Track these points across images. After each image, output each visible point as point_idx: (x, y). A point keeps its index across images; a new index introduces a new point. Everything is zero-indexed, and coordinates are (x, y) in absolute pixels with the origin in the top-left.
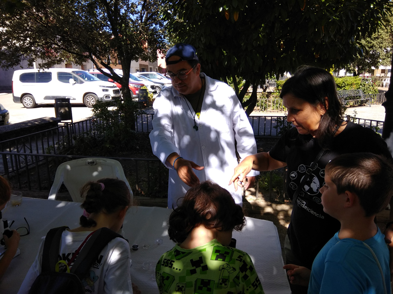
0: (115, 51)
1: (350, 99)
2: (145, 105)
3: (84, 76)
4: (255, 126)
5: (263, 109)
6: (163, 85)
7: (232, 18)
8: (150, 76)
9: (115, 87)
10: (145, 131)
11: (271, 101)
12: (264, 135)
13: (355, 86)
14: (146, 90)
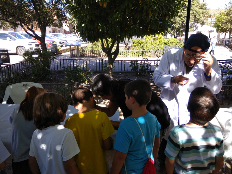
0: (36, 21)
2: (56, 53)
3: (16, 36)
4: (120, 65)
5: (125, 57)
6: (67, 41)
7: (103, 6)
8: (58, 36)
9: (36, 42)
10: (56, 69)
11: (130, 52)
12: (124, 71)
13: (174, 44)
14: (56, 44)
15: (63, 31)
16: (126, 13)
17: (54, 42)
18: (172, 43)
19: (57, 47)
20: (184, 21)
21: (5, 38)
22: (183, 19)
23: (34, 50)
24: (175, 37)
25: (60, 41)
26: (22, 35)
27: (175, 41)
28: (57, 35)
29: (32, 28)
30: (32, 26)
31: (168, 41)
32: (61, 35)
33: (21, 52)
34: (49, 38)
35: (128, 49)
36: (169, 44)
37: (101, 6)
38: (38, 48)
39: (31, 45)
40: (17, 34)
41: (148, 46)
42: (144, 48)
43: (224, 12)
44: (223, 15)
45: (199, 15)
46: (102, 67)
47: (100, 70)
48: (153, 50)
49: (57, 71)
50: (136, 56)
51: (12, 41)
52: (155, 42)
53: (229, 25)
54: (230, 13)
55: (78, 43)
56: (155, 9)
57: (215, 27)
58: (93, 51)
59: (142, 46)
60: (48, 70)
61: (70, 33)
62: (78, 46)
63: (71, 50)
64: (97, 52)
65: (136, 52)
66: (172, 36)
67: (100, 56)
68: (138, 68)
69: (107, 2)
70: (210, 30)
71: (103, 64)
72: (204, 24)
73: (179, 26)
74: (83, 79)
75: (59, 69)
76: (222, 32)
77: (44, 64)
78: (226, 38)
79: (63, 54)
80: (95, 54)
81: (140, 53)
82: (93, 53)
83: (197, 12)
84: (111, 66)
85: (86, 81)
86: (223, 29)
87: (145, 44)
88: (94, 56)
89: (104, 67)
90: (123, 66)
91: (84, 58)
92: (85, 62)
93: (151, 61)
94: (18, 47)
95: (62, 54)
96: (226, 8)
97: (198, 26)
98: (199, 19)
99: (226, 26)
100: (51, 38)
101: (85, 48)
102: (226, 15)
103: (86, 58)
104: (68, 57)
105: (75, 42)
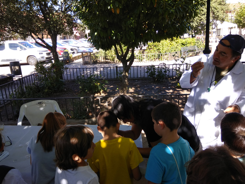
1: (190, 52)
2: (68, 61)
3: (26, 45)
4: (135, 71)
5: (140, 61)
6: (78, 47)
7: (116, 12)
8: (69, 42)
9: (47, 51)
10: (69, 79)
11: (145, 55)
12: (141, 77)
14: (67, 52)
15: (74, 36)
16: (141, 18)
17: (65, 49)
18: (191, 43)
19: (68, 54)
20: (202, 19)
21: (15, 49)
22: (201, 17)
23: (45, 59)
24: (193, 37)
25: (72, 47)
26: (32, 43)
27: (193, 41)
28: (68, 41)
29: (43, 38)
30: (42, 35)
31: (186, 42)
32: (72, 41)
33: (32, 61)
34: (60, 45)
35: (143, 52)
36: (187, 44)
37: (113, 12)
38: (49, 56)
39: (42, 53)
40: (27, 43)
41: (164, 48)
42: (160, 51)
45: (218, 12)
46: (117, 75)
47: (115, 78)
48: (170, 52)
49: (70, 81)
50: (152, 60)
51: (22, 50)
52: (172, 44)
55: (90, 49)
56: (172, 12)
57: (237, 23)
58: (106, 57)
59: (157, 48)
60: (61, 81)
61: (81, 38)
62: (90, 53)
63: (83, 57)
64: (110, 57)
65: (152, 56)
66: (189, 35)
67: (114, 61)
68: (155, 74)
69: (120, 8)
70: (230, 27)
71: (118, 71)
72: (224, 21)
73: (197, 24)
74: (98, 89)
75: (72, 78)
76: (244, 28)
77: (57, 76)
79: (76, 61)
80: (108, 59)
81: (156, 56)
82: (106, 59)
83: (216, 9)
84: (127, 74)
85: (102, 91)
87: (161, 47)
88: (108, 62)
89: (119, 75)
90: (139, 72)
91: (97, 66)
92: (99, 70)
93: (169, 65)
94: (28, 57)
95: (74, 62)
97: (217, 23)
98: (218, 16)
100: (62, 45)
101: (97, 54)
103: (99, 65)
104: (81, 64)
105: (87, 48)
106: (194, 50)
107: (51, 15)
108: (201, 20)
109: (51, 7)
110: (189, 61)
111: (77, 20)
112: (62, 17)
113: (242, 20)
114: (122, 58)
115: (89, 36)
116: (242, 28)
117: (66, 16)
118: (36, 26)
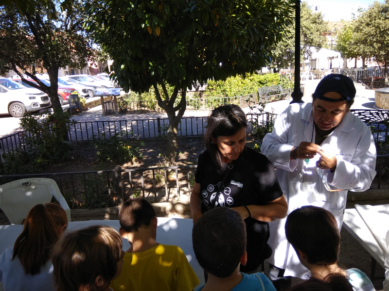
1: (272, 94)
2: (78, 110)
3: (7, 84)
4: (189, 125)
5: (197, 109)
6: (95, 87)
7: (154, 33)
8: (81, 79)
10: (79, 139)
11: (204, 100)
12: (197, 135)
13: (275, 82)
14: (77, 95)
15: (88, 68)
16: (194, 42)
17: (73, 90)
18: (272, 81)
19: (79, 99)
20: (288, 44)
22: (286, 42)
23: (39, 106)
24: (275, 71)
25: (84, 88)
26: (17, 82)
27: (276, 78)
28: (78, 77)
29: (35, 72)
30: (34, 69)
31: (265, 79)
32: (86, 77)
33: (17, 111)
34: (65, 84)
35: (200, 95)
36: (266, 83)
37: (150, 33)
38: (46, 102)
39: (34, 98)
40: (9, 81)
41: (232, 89)
42: (227, 93)
43: (351, 26)
44: (350, 31)
45: (311, 33)
46: (159, 131)
47: (156, 136)
48: (242, 95)
49: (82, 143)
52: (244, 82)
53: (362, 46)
54: (361, 27)
55: (115, 91)
56: (243, 35)
57: (339, 51)
58: (141, 102)
59: (223, 89)
60: (65, 144)
61: (101, 72)
62: (115, 96)
63: (103, 102)
64: (148, 103)
65: (215, 101)
66: (270, 69)
67: (154, 109)
69: (161, 27)
70: (331, 57)
71: (161, 126)
72: (320, 47)
73: (281, 53)
74: (128, 155)
75: (85, 139)
76: (351, 58)
77: (58, 135)
78: (357, 67)
79: (91, 110)
80: (144, 106)
81: (221, 101)
82: (142, 106)
83: (308, 29)
84: (175, 130)
85: (132, 158)
86: (352, 52)
87: (228, 87)
88: (144, 110)
89: (162, 132)
90: (194, 126)
91: (126, 117)
92: (129, 123)
94: (11, 103)
95: (88, 111)
96: (354, 19)
97: (311, 51)
98: (312, 40)
99: (357, 49)
100: (68, 83)
101: (127, 98)
102: (355, 32)
103: (131, 115)
104: (99, 115)
105: (110, 89)
106: (277, 91)
107: (47, 35)
108: (287, 46)
109: (48, 23)
110: (271, 109)
111: (91, 43)
112: (66, 40)
113: (346, 46)
114: (167, 105)
115: (112, 70)
116: (348, 57)
117: (73, 38)
118: (23, 53)
